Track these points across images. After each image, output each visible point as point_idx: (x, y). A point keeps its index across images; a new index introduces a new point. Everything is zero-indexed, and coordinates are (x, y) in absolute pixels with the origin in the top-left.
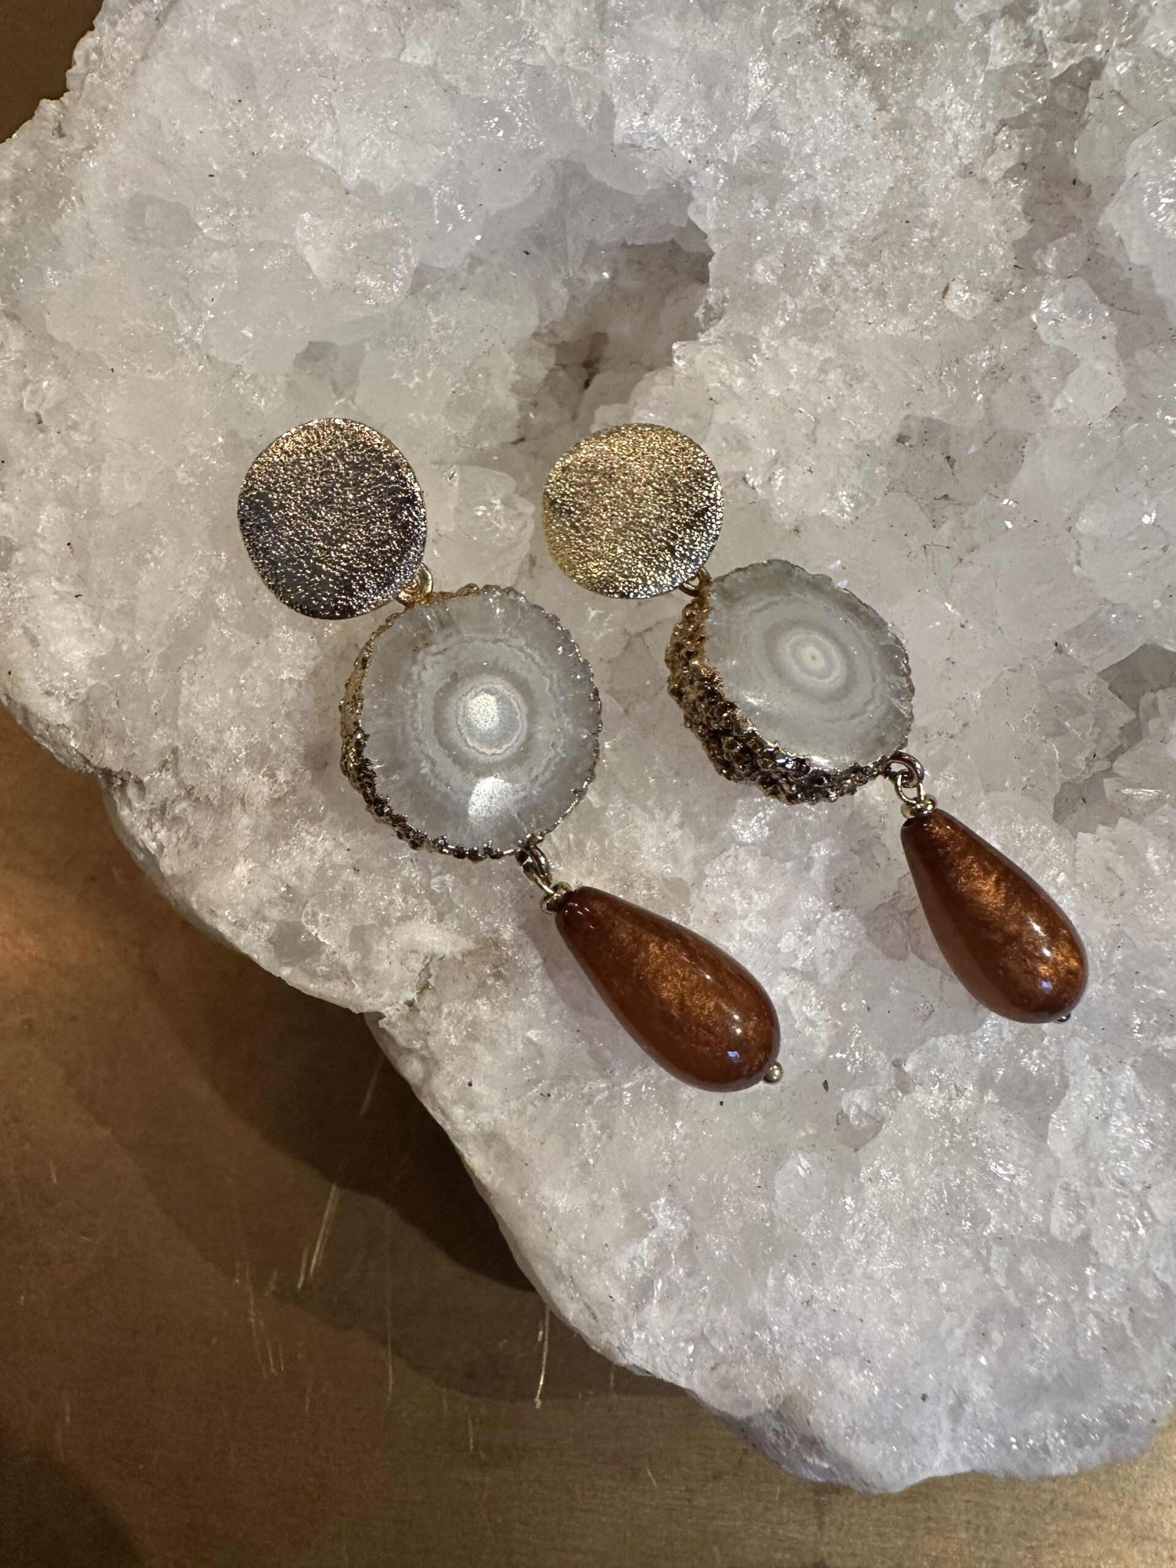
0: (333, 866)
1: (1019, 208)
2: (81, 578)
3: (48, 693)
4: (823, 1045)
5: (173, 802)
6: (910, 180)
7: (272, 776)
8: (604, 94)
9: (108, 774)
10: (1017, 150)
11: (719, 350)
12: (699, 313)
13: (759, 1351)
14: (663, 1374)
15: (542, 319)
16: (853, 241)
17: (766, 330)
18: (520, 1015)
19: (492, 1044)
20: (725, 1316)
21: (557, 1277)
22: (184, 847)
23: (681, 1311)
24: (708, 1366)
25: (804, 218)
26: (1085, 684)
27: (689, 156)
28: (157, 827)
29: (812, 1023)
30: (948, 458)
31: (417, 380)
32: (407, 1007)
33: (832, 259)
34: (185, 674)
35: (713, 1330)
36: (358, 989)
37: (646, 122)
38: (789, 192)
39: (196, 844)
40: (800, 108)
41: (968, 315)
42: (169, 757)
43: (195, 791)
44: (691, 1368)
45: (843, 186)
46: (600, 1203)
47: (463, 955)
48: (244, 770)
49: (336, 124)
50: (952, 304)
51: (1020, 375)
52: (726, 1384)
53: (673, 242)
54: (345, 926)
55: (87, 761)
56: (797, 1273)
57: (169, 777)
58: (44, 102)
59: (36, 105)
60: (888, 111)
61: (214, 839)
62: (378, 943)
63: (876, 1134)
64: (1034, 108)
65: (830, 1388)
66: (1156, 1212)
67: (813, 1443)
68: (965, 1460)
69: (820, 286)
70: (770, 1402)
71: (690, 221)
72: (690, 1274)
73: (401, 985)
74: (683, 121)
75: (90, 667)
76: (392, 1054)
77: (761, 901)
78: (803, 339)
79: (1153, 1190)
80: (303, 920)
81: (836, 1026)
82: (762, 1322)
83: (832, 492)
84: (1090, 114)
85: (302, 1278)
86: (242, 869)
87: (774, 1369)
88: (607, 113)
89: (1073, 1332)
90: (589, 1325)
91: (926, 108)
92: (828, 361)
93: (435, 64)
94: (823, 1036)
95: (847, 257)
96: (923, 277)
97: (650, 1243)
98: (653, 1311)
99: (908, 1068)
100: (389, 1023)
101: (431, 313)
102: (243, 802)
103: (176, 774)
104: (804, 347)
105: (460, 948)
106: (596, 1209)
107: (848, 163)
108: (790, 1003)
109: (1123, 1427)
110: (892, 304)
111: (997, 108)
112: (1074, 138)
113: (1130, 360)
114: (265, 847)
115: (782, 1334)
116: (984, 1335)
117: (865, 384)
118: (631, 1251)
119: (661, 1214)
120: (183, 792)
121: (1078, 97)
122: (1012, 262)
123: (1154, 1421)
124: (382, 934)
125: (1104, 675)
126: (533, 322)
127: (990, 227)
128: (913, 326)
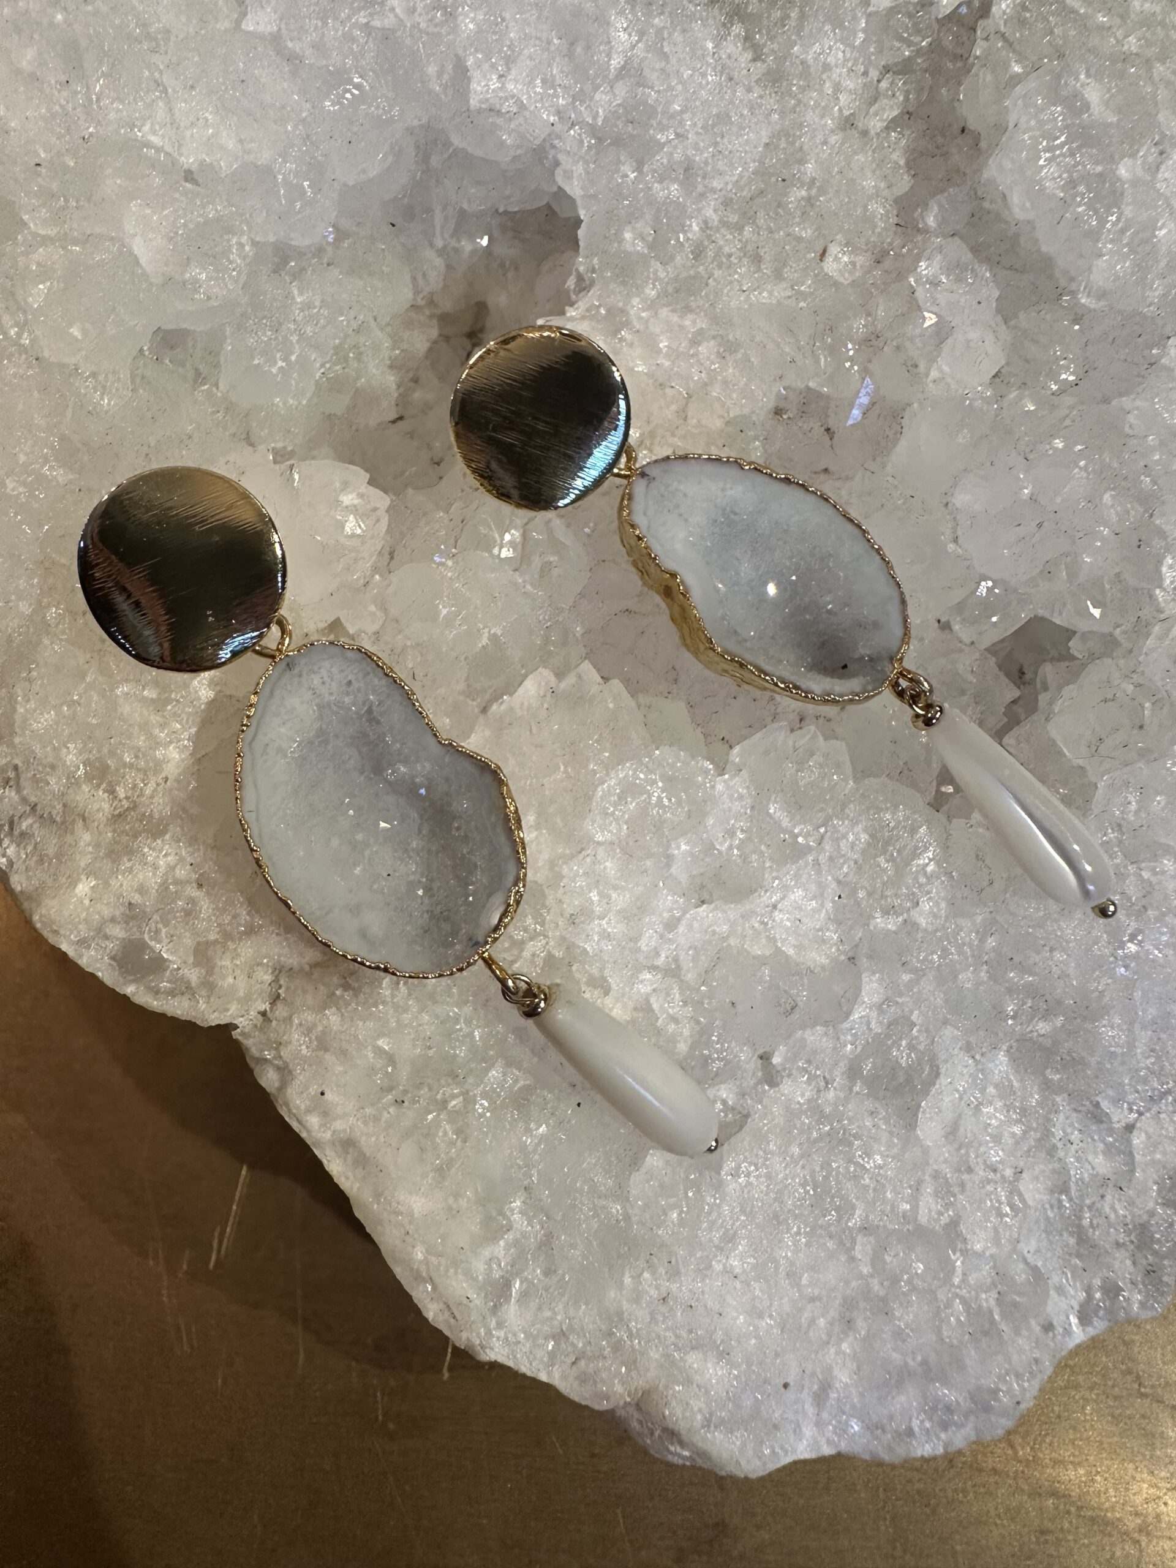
0: (176, 882)
1: (902, 162)
4: (685, 1041)
5: (20, 818)
6: (787, 135)
7: (112, 792)
8: (456, 55)
10: (901, 98)
11: (585, 325)
12: (571, 283)
13: (617, 1347)
14: (525, 1369)
16: (727, 203)
17: (635, 301)
18: (370, 1024)
19: (343, 1053)
20: (584, 1315)
21: (416, 1279)
22: (32, 863)
23: (540, 1309)
24: (569, 1362)
25: (675, 180)
26: (967, 664)
27: (552, 119)
28: (6, 843)
29: (674, 1019)
30: (828, 430)
31: (280, 364)
32: (260, 1017)
33: (706, 222)
34: (20, 692)
35: (571, 1328)
36: (202, 1005)
37: (503, 84)
38: (657, 153)
39: (42, 861)
40: (668, 63)
41: (846, 279)
42: (11, 774)
43: (38, 808)
44: (551, 1363)
45: (716, 144)
46: (455, 1206)
47: (311, 966)
48: (84, 786)
49: (168, 102)
50: (830, 266)
51: (895, 343)
52: (583, 1379)
53: (548, 206)
54: (189, 941)
56: (653, 1270)
57: (13, 794)
60: (764, 61)
61: (59, 855)
62: (222, 958)
63: (741, 1128)
64: (919, 52)
65: (688, 1382)
66: (1027, 1196)
67: (672, 1434)
68: (829, 1442)
69: (692, 252)
70: (629, 1395)
71: (559, 188)
72: (547, 1273)
73: (247, 999)
74: (544, 82)
76: (252, 1064)
77: (621, 900)
78: (673, 311)
79: (1024, 1175)
80: (146, 937)
81: (698, 1022)
82: (618, 1318)
84: (977, 57)
85: (214, 1258)
86: (83, 888)
87: (632, 1364)
88: (462, 74)
89: (938, 1317)
90: (450, 1327)
91: (803, 57)
92: (701, 332)
93: (280, 30)
94: (686, 1032)
95: (720, 221)
96: (799, 239)
97: (507, 1243)
98: (512, 1311)
99: (776, 1060)
100: (243, 1034)
102: (84, 820)
103: (19, 790)
104: (675, 318)
105: (307, 959)
106: (452, 1213)
107: (723, 118)
108: (653, 1000)
109: (987, 1409)
110: (767, 269)
111: (880, 51)
112: (960, 84)
113: (1012, 323)
114: (107, 865)
115: (638, 1330)
116: (849, 1323)
117: (739, 356)
118: (486, 1253)
119: (516, 1217)
120: (28, 808)
121: (965, 38)
122: (893, 220)
123: (1018, 1403)
124: (225, 949)
125: (992, 650)
126: (406, 295)
127: (869, 183)
128: (789, 293)
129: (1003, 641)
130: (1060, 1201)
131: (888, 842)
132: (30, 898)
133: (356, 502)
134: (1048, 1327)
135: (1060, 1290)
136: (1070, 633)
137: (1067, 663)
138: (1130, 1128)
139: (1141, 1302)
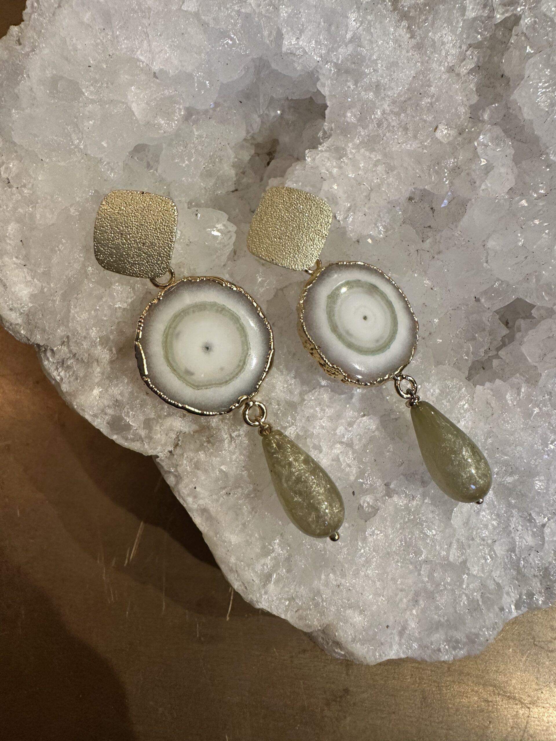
1: (474, 89)
2: (27, 257)
3: (11, 310)
4: (354, 475)
5: (67, 359)
6: (423, 73)
7: (110, 350)
8: (278, 28)
9: (38, 346)
10: (476, 59)
11: (326, 154)
12: (320, 134)
13: (317, 605)
14: (275, 613)
15: (248, 132)
16: (394, 102)
17: (350, 145)
18: (218, 459)
19: (206, 471)
20: (303, 590)
21: (230, 571)
22: (72, 379)
23: (284, 587)
24: (295, 611)
25: (371, 91)
26: (487, 317)
27: (318, 59)
28: (60, 370)
29: (349, 466)
30: (432, 208)
31: (187, 162)
32: (169, 454)
33: (384, 111)
34: (72, 303)
35: (297, 596)
36: (146, 446)
37: (298, 42)
38: (365, 78)
39: (77, 379)
40: (372, 36)
41: (445, 141)
42: (66, 340)
43: (77, 355)
44: (287, 611)
45: (391, 75)
46: (250, 540)
47: (194, 432)
48: (98, 347)
49: (149, 42)
50: (439, 135)
51: (467, 171)
52: (301, 618)
53: (311, 98)
54: (142, 418)
55: (29, 340)
56: (334, 573)
57: (65, 348)
58: (12, 27)
59: (8, 28)
60: (415, 39)
61: (85, 376)
62: (156, 426)
63: (375, 515)
64: (485, 39)
65: (346, 622)
66: (497, 552)
67: (338, 644)
68: (404, 652)
69: (377, 124)
70: (320, 626)
71: (318, 90)
72: (288, 571)
73: (165, 444)
74: (316, 42)
75: (30, 298)
76: (163, 473)
77: (330, 412)
78: (367, 150)
79: (497, 543)
80: (123, 415)
81: (360, 468)
82: (318, 593)
83: (376, 224)
84: (512, 43)
85: (126, 562)
86: (96, 392)
87: (322, 613)
88: (280, 36)
89: (455, 601)
90: (244, 592)
91: (433, 38)
92: (378, 161)
93: (198, 10)
94: (354, 472)
95: (390, 111)
96: (425, 121)
97: (271, 558)
98: (271, 587)
99: (392, 486)
100: (161, 460)
101: (195, 130)
102: (98, 361)
103: (68, 347)
104: (367, 154)
105: (192, 429)
106: (248, 543)
107: (395, 64)
108: (340, 457)
109: (474, 642)
110: (410, 134)
111: (468, 38)
112: (503, 55)
113: (518, 166)
114: (107, 382)
115: (326, 598)
116: (416, 602)
117: (395, 173)
118: (262, 561)
119: (276, 546)
120: (72, 355)
121: (507, 35)
122: (469, 115)
123: (487, 640)
124: (158, 422)
125: (497, 312)
126: (243, 134)
127: (459, 98)
128: (419, 145)
129: (502, 308)
130: (511, 556)
131: (448, 394)
132: (70, 394)
133: (222, 228)
134: (502, 609)
135: (508, 594)
136: (533, 306)
137: (531, 320)
138: (544, 526)
139: (543, 601)
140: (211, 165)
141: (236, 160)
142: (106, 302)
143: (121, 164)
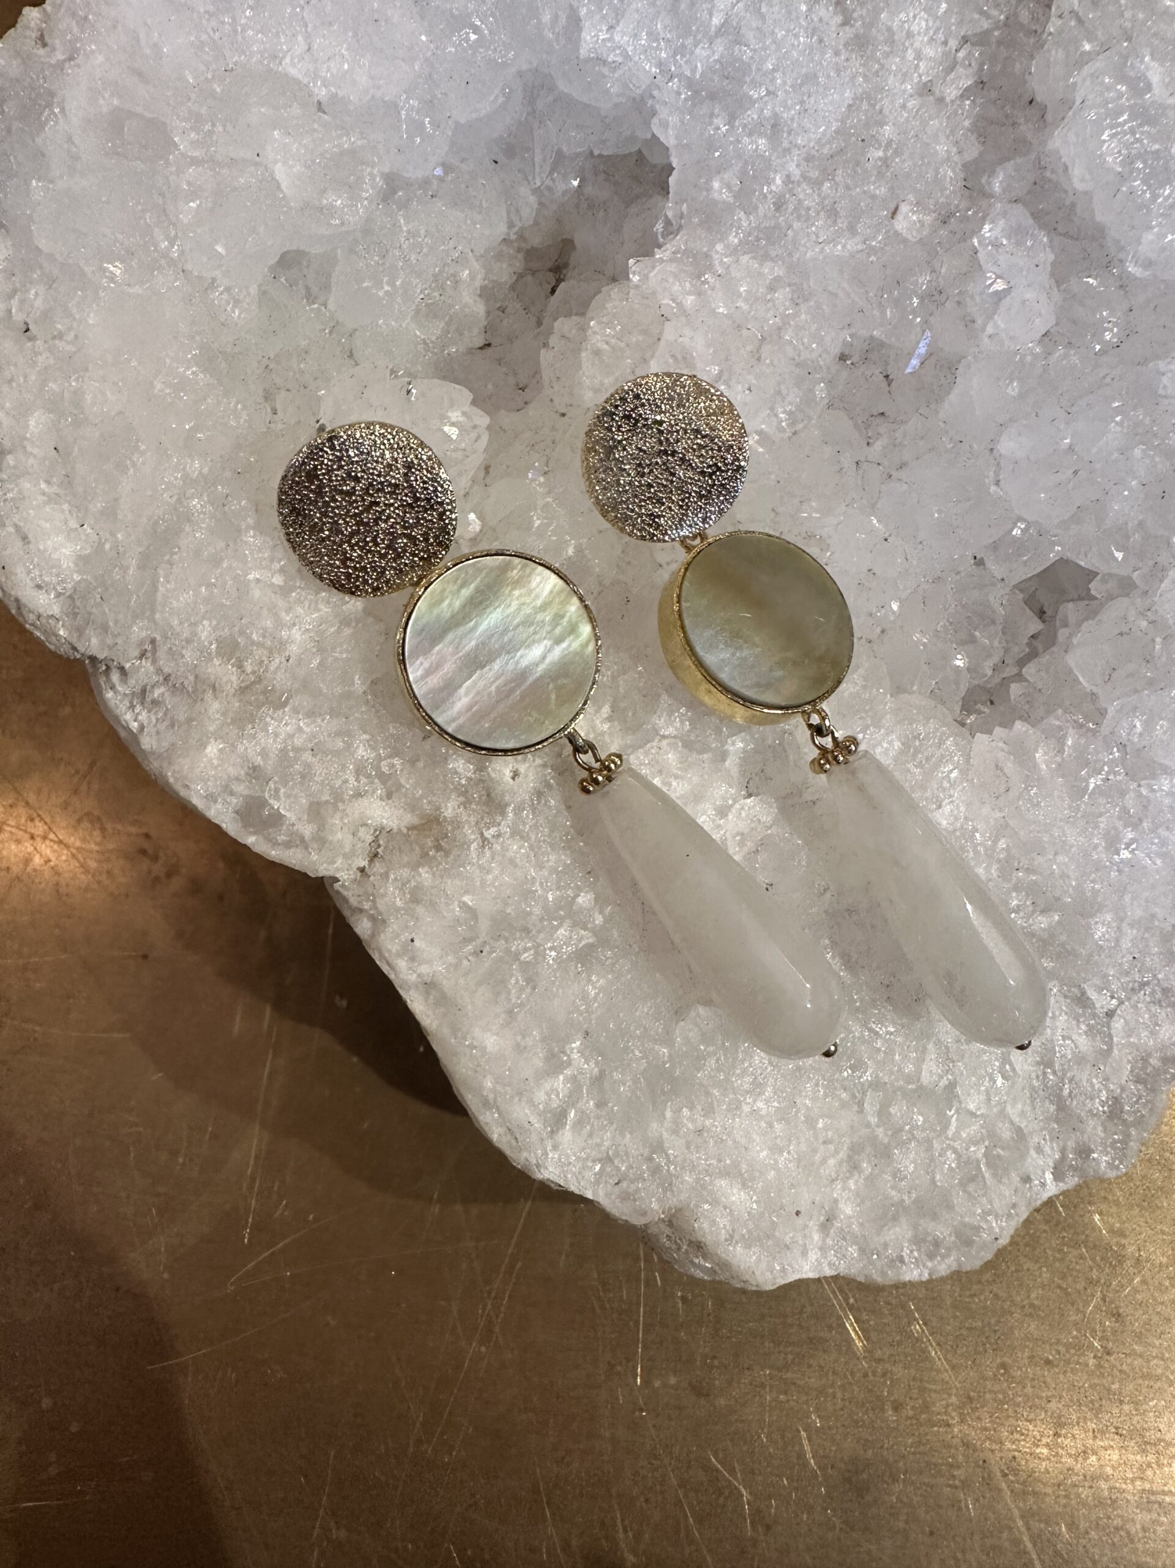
0: (294, 749)
1: (972, 130)
2: (68, 481)
3: (39, 587)
5: (153, 687)
6: (869, 98)
7: (240, 666)
8: (571, 7)
9: (93, 659)
10: (977, 68)
11: (672, 268)
12: (659, 227)
13: (656, 1170)
14: (573, 1188)
15: (511, 225)
16: (809, 159)
17: (719, 247)
18: (457, 882)
19: (433, 906)
20: (629, 1142)
21: (484, 1105)
22: (162, 727)
23: (590, 1135)
24: (613, 1181)
25: (760, 135)
26: (998, 599)
27: (653, 71)
28: (138, 709)
30: (887, 376)
31: (387, 288)
32: (359, 874)
33: (788, 176)
34: (161, 572)
35: (617, 1154)
36: (315, 856)
37: (612, 35)
38: (749, 109)
39: (172, 725)
40: (764, 23)
41: (913, 236)
42: (149, 648)
43: (172, 678)
44: (597, 1182)
45: (802, 102)
46: (523, 1043)
47: (408, 829)
48: (216, 660)
49: (308, 36)
50: (900, 224)
51: (957, 299)
52: (625, 1197)
53: (640, 152)
54: (304, 801)
55: (75, 649)
56: (692, 1108)
57: (149, 664)
58: (26, 10)
59: (20, 13)
60: (852, 26)
61: (189, 721)
62: (332, 817)
64: (996, 25)
65: (715, 1202)
67: (698, 1247)
68: (830, 1265)
69: (774, 204)
70: (663, 1212)
71: (653, 135)
72: (598, 1105)
73: (352, 854)
74: (649, 35)
75: (76, 565)
76: (346, 913)
78: (753, 258)
80: (267, 795)
82: (658, 1147)
83: (772, 409)
84: (1050, 34)
86: (212, 749)
87: (668, 1187)
88: (575, 22)
89: (931, 1164)
90: (511, 1147)
91: (889, 23)
92: (777, 279)
95: (802, 175)
96: (874, 197)
97: (565, 1078)
98: (566, 1135)
100: (343, 886)
101: (402, 221)
102: (214, 689)
103: (154, 661)
104: (755, 265)
105: (405, 822)
106: (519, 1049)
107: (811, 78)
109: (969, 1243)
110: (842, 223)
111: (960, 23)
112: (1032, 57)
113: (1063, 287)
114: (234, 731)
115: (676, 1157)
116: (855, 1167)
117: (812, 303)
118: (547, 1086)
119: (575, 1056)
120: (161, 678)
121: (1040, 16)
122: (961, 183)
123: (996, 1239)
124: (336, 808)
125: (1019, 587)
126: (502, 229)
127: (942, 148)
128: (860, 247)
129: (1030, 579)
130: (1045, 1073)
131: (917, 751)
132: (159, 756)
133: (461, 419)
134: (1027, 1179)
135: (1039, 1150)
136: (1091, 575)
137: (1087, 602)
138: (1110, 1014)
139: (1108, 1163)
140: (436, 294)
141: (486, 282)
142: (230, 568)
143: (254, 290)
